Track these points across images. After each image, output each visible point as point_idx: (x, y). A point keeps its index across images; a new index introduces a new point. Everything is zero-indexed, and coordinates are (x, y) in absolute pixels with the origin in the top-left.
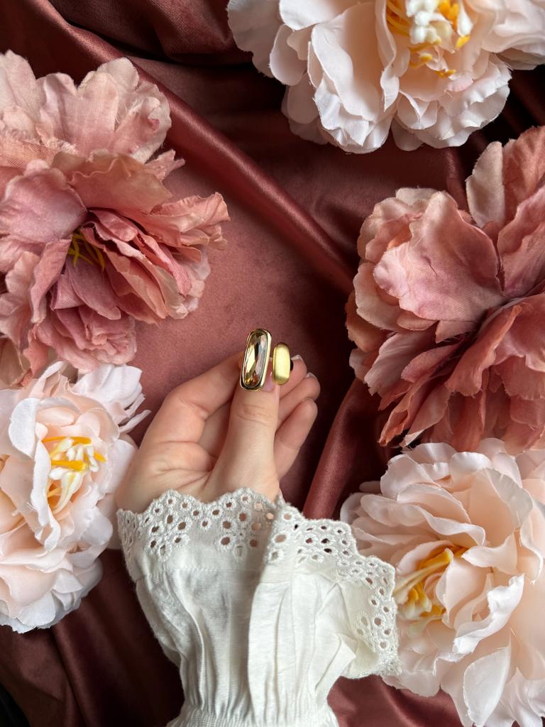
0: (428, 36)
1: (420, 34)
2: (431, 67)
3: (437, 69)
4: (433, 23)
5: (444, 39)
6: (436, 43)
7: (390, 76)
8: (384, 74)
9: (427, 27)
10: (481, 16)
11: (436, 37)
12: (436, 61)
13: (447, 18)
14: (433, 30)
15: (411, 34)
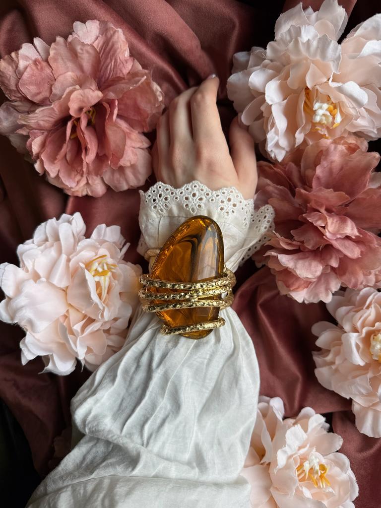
0: (321, 120)
1: (318, 119)
2: (320, 132)
3: (322, 133)
4: (324, 115)
5: (328, 123)
6: (324, 124)
7: (301, 132)
8: (298, 132)
9: (321, 116)
10: (346, 115)
11: (324, 122)
12: (323, 130)
13: (331, 115)
14: (324, 118)
15: (313, 117)
